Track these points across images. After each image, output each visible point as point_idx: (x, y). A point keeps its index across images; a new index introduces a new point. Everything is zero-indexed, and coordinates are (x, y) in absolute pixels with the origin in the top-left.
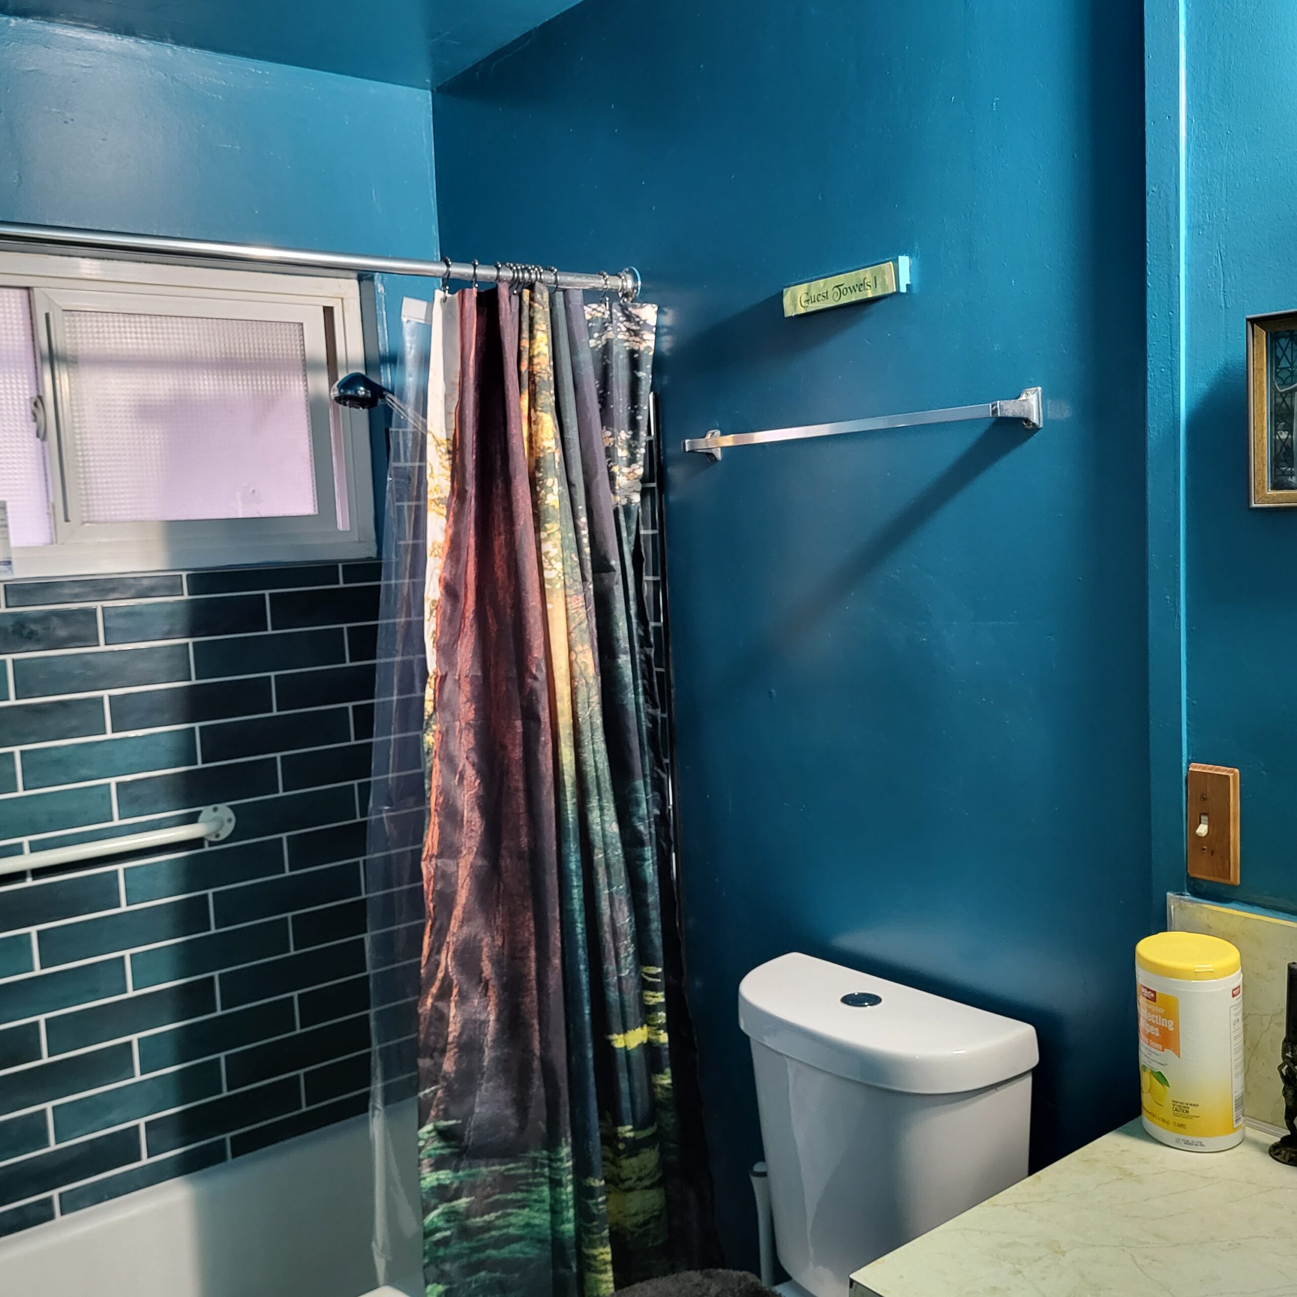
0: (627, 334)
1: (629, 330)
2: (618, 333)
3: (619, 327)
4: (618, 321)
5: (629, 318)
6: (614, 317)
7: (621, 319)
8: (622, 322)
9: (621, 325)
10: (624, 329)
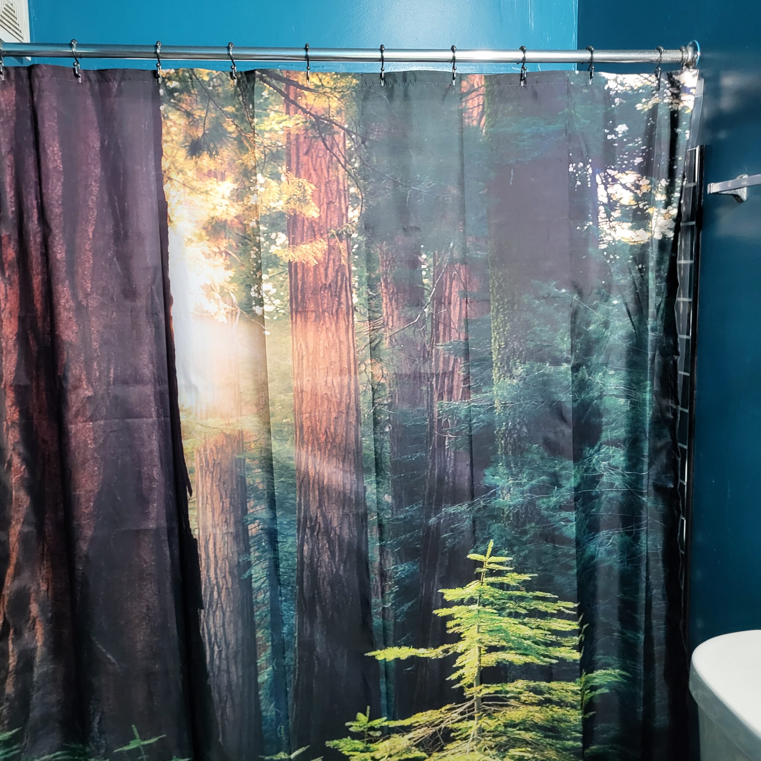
0: (671, 98)
1: (673, 94)
2: (664, 98)
3: (666, 93)
4: (665, 87)
5: (674, 84)
6: (661, 85)
7: (668, 86)
8: (668, 89)
9: (668, 91)
10: (670, 94)
